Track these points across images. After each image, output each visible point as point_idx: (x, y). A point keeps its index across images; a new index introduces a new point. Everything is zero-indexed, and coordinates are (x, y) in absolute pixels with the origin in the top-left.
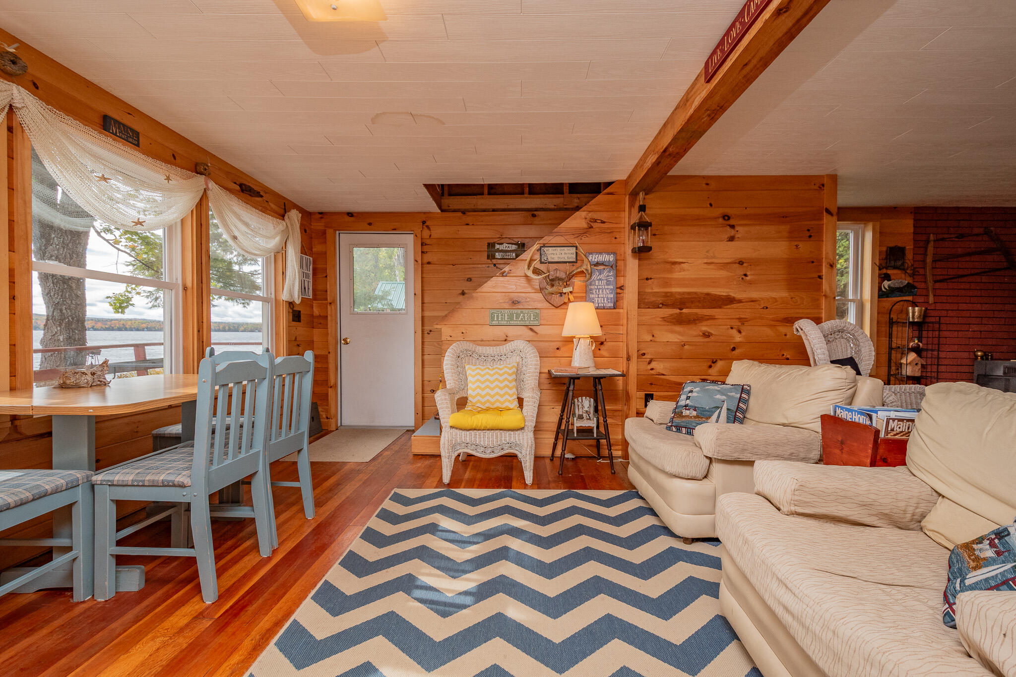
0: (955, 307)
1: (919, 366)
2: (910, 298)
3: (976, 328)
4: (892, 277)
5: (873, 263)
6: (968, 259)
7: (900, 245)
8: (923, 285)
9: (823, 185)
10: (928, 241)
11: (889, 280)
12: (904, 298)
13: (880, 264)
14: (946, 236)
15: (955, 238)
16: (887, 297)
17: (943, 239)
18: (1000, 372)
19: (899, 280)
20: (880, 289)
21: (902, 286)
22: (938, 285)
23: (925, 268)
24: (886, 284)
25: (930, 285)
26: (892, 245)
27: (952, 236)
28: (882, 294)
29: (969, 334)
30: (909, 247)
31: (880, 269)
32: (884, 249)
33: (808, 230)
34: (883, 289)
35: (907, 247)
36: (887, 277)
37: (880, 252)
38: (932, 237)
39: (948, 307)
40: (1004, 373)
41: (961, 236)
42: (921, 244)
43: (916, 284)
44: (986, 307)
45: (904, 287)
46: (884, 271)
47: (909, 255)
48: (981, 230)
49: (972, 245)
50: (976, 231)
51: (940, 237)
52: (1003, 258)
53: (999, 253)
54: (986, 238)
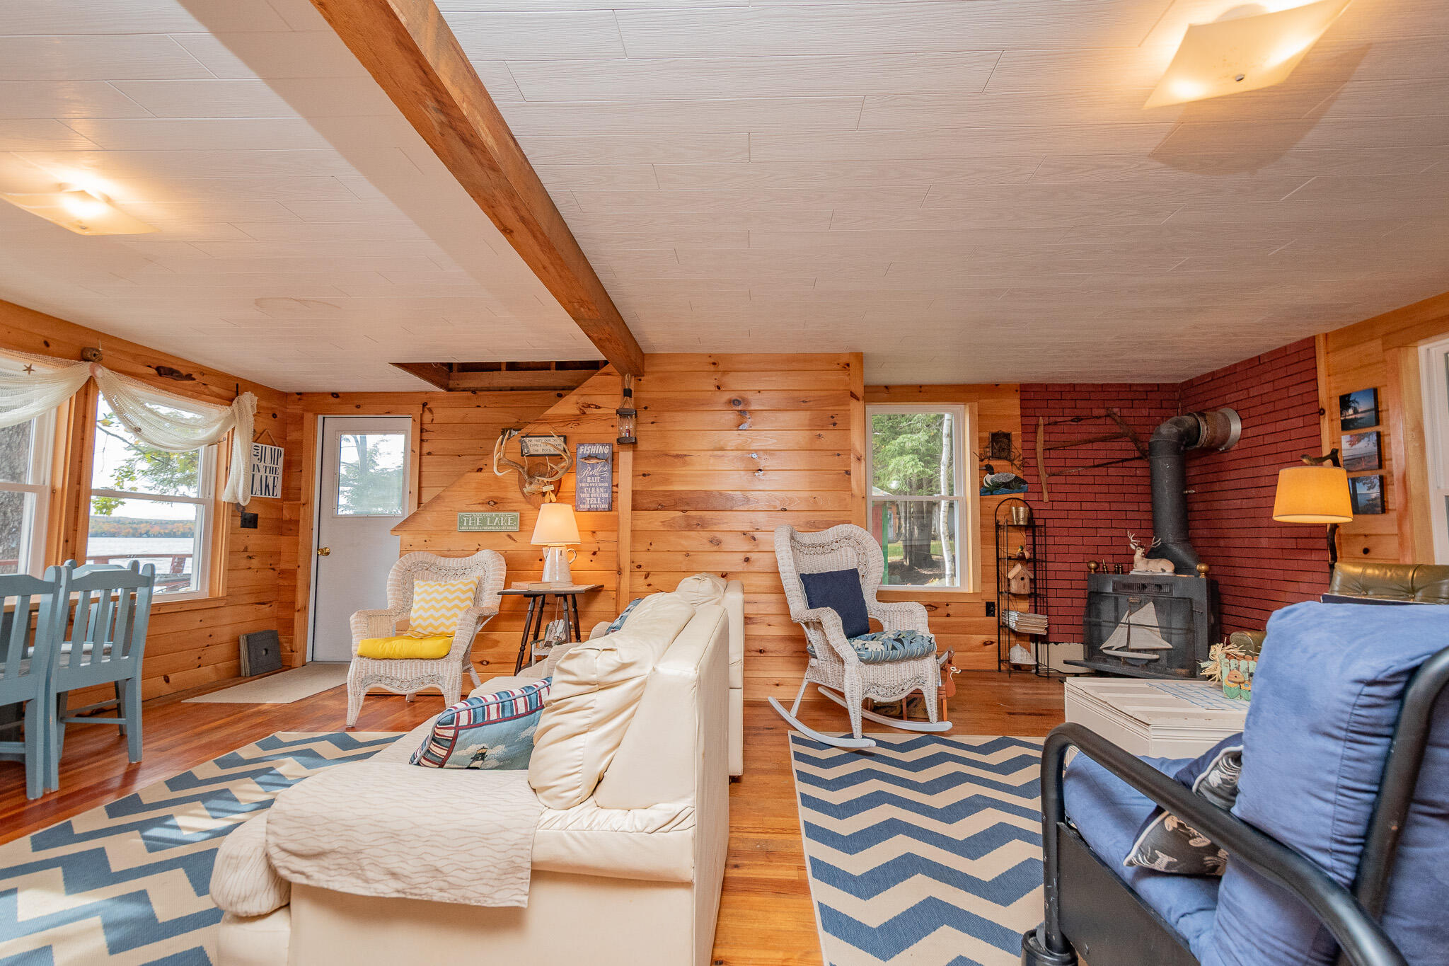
0: (1077, 506)
1: (1027, 581)
2: (1021, 496)
3: (1103, 532)
4: (995, 470)
5: (972, 453)
6: (1089, 446)
7: (1005, 430)
8: (1035, 479)
9: (848, 365)
10: (1037, 425)
11: (992, 473)
12: (1014, 496)
13: (980, 454)
14: (1058, 419)
15: (1072, 421)
16: (992, 494)
17: (1056, 423)
18: (1110, 589)
19: (1005, 471)
20: (982, 485)
21: (1008, 480)
22: (1053, 480)
23: (1036, 458)
24: (989, 477)
25: (1044, 479)
26: (995, 431)
27: (1066, 419)
28: (986, 491)
29: (1098, 541)
30: (1016, 433)
31: (981, 460)
32: (986, 435)
33: (833, 417)
34: (986, 485)
35: (1013, 433)
36: (990, 470)
37: (980, 439)
38: (1041, 421)
39: (1067, 506)
40: (1113, 590)
41: (1078, 419)
42: (1029, 430)
43: (1026, 478)
45: (1010, 482)
46: (986, 462)
47: (1017, 443)
48: (1102, 412)
49: (1092, 430)
50: (1096, 412)
51: (1052, 419)
52: (1131, 446)
53: (1127, 439)
54: (1109, 421)
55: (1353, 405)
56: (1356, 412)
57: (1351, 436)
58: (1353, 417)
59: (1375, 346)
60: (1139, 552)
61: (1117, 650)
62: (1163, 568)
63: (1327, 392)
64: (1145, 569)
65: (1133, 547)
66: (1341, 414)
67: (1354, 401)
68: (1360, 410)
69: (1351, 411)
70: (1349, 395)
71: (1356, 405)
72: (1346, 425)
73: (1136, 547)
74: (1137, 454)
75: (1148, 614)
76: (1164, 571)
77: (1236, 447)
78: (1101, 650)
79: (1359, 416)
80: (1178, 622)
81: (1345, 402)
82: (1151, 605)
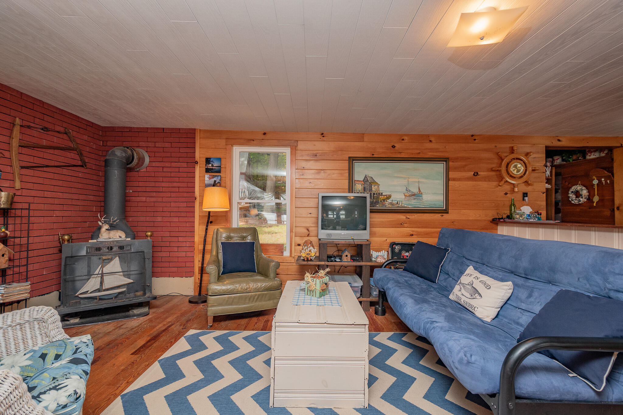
0: (41, 194)
1: (6, 257)
3: (58, 213)
6: (51, 151)
8: (8, 169)
10: (13, 124)
14: (32, 125)
15: (42, 129)
17: (29, 127)
18: (83, 254)
22: (25, 171)
25: (17, 170)
27: (37, 126)
38: (18, 121)
39: (33, 193)
40: (87, 252)
41: (45, 129)
42: (5, 126)
44: (66, 196)
48: (62, 129)
49: (56, 141)
50: (58, 128)
51: (25, 123)
52: (77, 157)
53: (75, 152)
54: (65, 137)
55: (212, 163)
56: (212, 166)
57: (210, 175)
58: (211, 168)
59: (222, 142)
60: (106, 227)
61: (90, 293)
62: (118, 236)
63: (200, 155)
64: (107, 237)
65: (100, 223)
66: (206, 165)
67: (212, 161)
68: (214, 166)
69: (210, 165)
70: (210, 158)
71: (213, 163)
72: (208, 171)
73: (103, 223)
74: (80, 163)
75: (115, 265)
76: (120, 237)
77: (144, 170)
78: (77, 296)
79: (214, 168)
80: (134, 267)
81: (208, 161)
82: (117, 258)
